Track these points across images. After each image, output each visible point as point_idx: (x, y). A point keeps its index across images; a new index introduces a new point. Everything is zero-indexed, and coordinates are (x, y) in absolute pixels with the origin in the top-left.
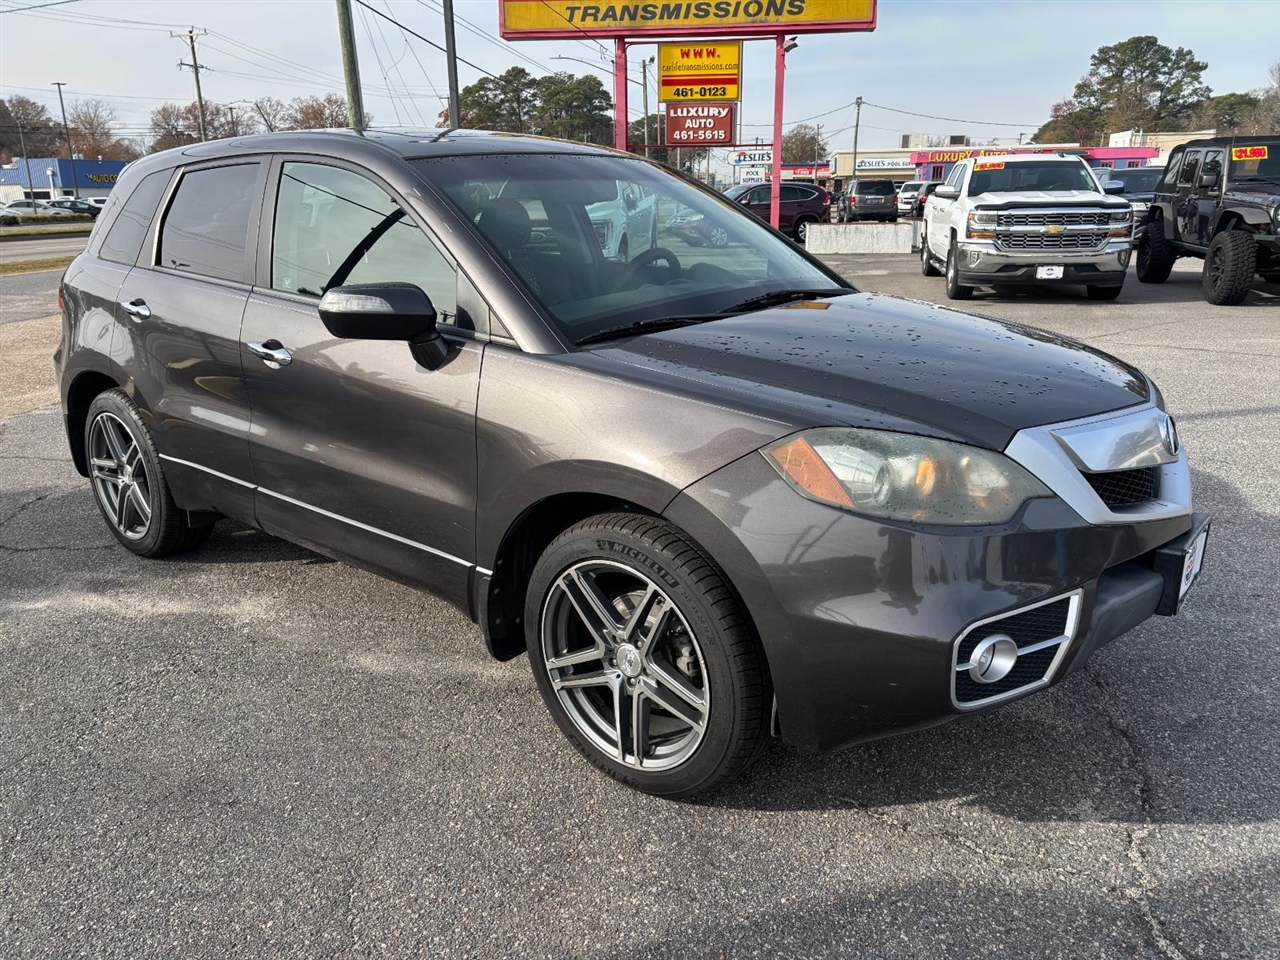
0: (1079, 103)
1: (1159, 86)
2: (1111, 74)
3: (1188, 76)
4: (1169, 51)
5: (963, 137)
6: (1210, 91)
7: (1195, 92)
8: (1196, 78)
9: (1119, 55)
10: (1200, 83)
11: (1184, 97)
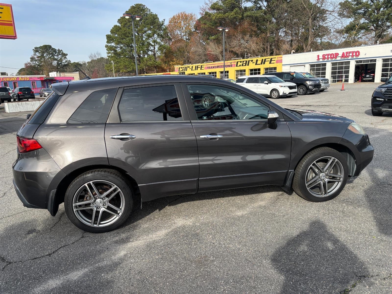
0: (33, 63)
1: (56, 60)
2: (40, 55)
3: (63, 57)
4: (56, 50)
5: (5, 73)
6: (70, 61)
7: (66, 61)
8: (66, 58)
9: (41, 50)
10: (67, 59)
11: (64, 63)
